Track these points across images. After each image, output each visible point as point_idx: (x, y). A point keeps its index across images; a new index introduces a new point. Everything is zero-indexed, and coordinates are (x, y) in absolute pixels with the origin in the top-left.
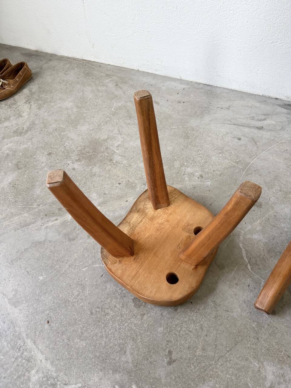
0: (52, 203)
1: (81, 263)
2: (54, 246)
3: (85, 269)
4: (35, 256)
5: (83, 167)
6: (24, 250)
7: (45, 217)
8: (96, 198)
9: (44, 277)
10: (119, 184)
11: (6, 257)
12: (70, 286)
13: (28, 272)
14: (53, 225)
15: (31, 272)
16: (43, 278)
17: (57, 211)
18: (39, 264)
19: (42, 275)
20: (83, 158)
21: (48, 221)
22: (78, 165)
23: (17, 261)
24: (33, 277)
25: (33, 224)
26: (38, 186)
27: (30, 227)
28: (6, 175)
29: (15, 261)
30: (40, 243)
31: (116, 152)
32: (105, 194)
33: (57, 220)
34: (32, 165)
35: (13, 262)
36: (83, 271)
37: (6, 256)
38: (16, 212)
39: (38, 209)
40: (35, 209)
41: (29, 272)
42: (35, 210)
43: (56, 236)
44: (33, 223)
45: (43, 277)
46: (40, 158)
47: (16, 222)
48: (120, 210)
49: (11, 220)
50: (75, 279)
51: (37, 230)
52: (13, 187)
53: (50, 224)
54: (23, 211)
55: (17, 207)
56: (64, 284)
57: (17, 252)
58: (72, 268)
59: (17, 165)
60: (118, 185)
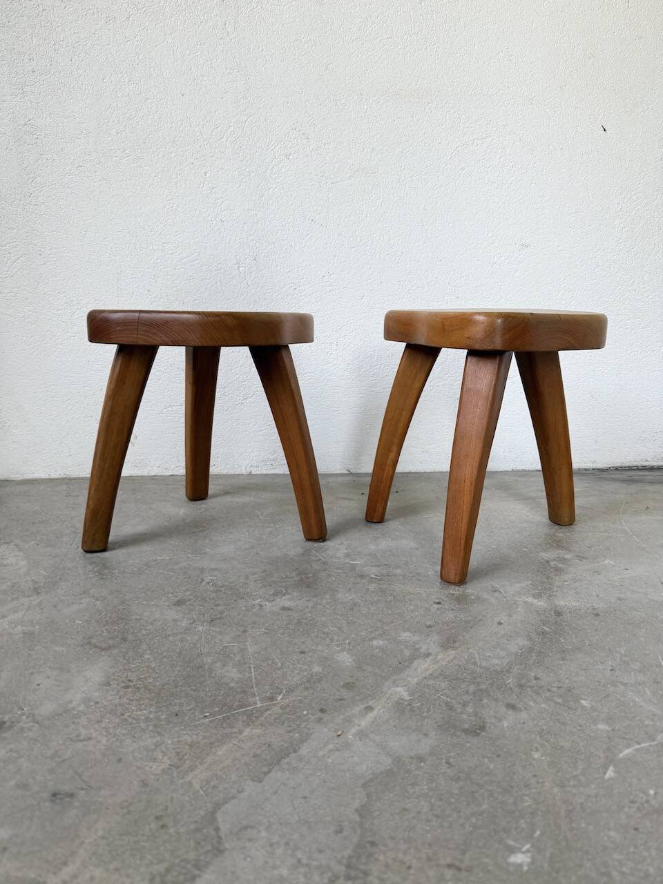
0: (309, 681)
1: (581, 766)
2: (447, 763)
3: (610, 773)
4: (419, 813)
5: (308, 601)
6: (361, 816)
7: (326, 717)
8: (416, 638)
9: (528, 851)
10: (439, 603)
11: (307, 865)
12: (636, 829)
13: (450, 866)
14: (373, 722)
15: (462, 861)
16: (529, 855)
17: (345, 693)
18: (462, 825)
19: (512, 850)
20: (286, 588)
21: (348, 721)
22: (290, 600)
23: (370, 855)
24: (489, 871)
25: (305, 744)
26: (218, 664)
27: (304, 750)
28: (68, 671)
29: (363, 860)
30: (389, 773)
31: (357, 564)
32: (430, 626)
33: (370, 709)
34: (144, 632)
35: (362, 867)
36: (611, 779)
37: (304, 861)
38: (204, 738)
39: (280, 705)
40: (267, 710)
41: (457, 863)
42: (269, 712)
43: (419, 741)
44: (302, 741)
45: (523, 853)
46: (157, 615)
47: (235, 759)
48: (508, 640)
49: (209, 760)
50: (623, 807)
51: (338, 750)
52: (128, 687)
53: (364, 722)
54: (234, 727)
55: (196, 726)
56: (612, 833)
57: (340, 831)
58: (575, 786)
59: (89, 643)
60: (436, 606)
